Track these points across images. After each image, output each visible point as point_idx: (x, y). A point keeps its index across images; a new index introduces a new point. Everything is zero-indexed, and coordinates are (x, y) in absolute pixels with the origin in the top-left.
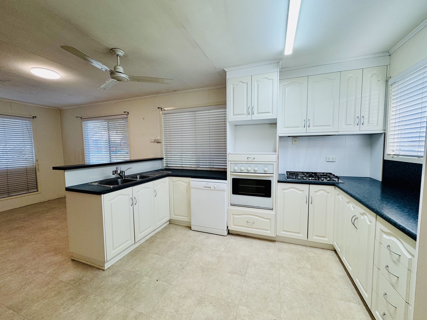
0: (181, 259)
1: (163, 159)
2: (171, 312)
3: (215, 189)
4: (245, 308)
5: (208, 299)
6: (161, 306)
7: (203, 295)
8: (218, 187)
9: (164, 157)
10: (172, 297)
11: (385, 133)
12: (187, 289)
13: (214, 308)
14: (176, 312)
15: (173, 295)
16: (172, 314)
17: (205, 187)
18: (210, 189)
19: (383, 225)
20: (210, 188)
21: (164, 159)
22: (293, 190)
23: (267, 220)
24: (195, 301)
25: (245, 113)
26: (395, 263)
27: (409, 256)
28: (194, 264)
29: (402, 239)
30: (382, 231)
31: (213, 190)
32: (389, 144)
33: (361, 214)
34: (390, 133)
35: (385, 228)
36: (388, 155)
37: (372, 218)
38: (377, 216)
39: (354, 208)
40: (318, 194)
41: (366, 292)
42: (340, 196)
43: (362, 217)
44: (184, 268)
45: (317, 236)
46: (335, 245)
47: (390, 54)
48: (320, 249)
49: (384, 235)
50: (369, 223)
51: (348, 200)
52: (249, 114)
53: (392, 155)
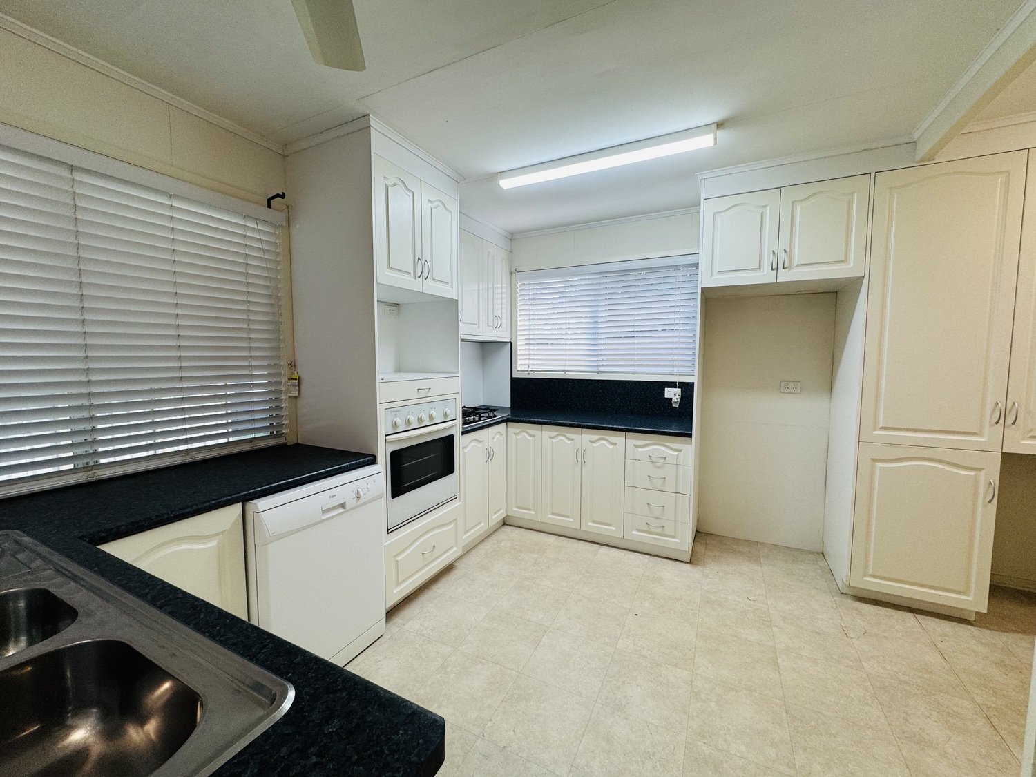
2: (653, 768)
3: (360, 502)
4: (620, 641)
5: (610, 693)
7: (599, 701)
8: (365, 490)
10: (609, 772)
11: (511, 343)
12: (583, 735)
13: (629, 684)
14: (651, 757)
15: (604, 769)
16: (658, 766)
18: (342, 510)
20: (343, 506)
22: (473, 444)
23: (452, 525)
24: (617, 717)
25: (411, 270)
26: (659, 467)
27: (676, 453)
28: (491, 720)
29: (668, 442)
30: (636, 446)
31: (352, 509)
32: (518, 357)
33: (592, 442)
34: (518, 343)
35: (641, 441)
36: (518, 371)
37: (618, 439)
38: (629, 434)
39: (573, 440)
40: (495, 440)
41: (610, 525)
42: (525, 434)
43: (594, 445)
44: (505, 747)
45: (495, 513)
46: (516, 512)
47: (512, 237)
48: (497, 533)
49: (640, 450)
50: (611, 447)
51: (555, 434)
52: (419, 277)
53: (527, 371)
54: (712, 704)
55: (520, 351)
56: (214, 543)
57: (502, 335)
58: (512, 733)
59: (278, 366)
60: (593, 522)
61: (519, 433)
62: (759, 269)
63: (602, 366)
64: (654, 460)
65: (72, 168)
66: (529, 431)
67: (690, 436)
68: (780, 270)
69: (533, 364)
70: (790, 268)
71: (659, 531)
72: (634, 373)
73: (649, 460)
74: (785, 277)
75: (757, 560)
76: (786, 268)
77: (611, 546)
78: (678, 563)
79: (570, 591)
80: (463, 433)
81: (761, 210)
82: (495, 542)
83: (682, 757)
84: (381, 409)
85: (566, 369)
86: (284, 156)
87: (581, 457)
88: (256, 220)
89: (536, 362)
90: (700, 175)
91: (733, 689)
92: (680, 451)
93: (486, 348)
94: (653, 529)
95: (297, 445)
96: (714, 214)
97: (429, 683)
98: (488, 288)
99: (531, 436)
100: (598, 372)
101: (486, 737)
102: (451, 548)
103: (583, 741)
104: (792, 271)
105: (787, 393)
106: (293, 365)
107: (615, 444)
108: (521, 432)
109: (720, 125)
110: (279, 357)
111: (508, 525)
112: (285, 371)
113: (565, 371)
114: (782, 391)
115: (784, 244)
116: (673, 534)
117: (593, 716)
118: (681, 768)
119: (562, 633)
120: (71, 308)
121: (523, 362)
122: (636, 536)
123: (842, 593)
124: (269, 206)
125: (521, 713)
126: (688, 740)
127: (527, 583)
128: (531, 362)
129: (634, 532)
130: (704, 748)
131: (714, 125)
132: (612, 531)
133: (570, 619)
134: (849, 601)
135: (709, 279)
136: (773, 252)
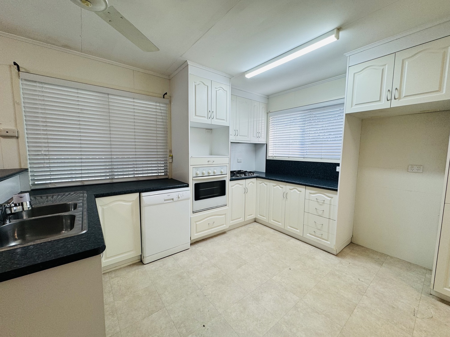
0: (189, 293)
1: (26, 170)
3: (179, 199)
4: (275, 276)
5: (257, 293)
6: (243, 332)
7: (250, 294)
8: (182, 196)
9: (29, 166)
10: (238, 318)
11: (267, 144)
12: (236, 303)
13: (267, 293)
14: (258, 321)
15: (236, 317)
16: (259, 325)
17: (165, 200)
18: (172, 201)
19: (310, 190)
20: (173, 199)
21: (29, 170)
22: (237, 185)
23: (224, 216)
24: (254, 302)
25: (206, 116)
26: (321, 205)
27: (330, 199)
28: (206, 286)
29: (325, 193)
30: (310, 193)
31: (176, 201)
32: (269, 150)
33: (290, 189)
34: (270, 144)
35: (313, 191)
36: (269, 156)
37: (302, 189)
38: (307, 187)
39: (282, 188)
40: (249, 185)
41: (297, 229)
42: (264, 184)
43: (291, 191)
44: (206, 295)
45: (249, 215)
46: (259, 217)
47: (268, 98)
48: (250, 224)
49: (312, 195)
50: (299, 192)
51: (275, 184)
52: (210, 118)
53: (272, 156)
54: (301, 314)
55: (270, 148)
56: (130, 204)
57: (262, 141)
58: (211, 292)
59: (166, 151)
60: (290, 226)
61: (261, 183)
62: (380, 101)
63: (307, 155)
64: (318, 201)
65: (108, 94)
66: (265, 182)
67: (337, 190)
68: (393, 100)
69: (275, 154)
70: (399, 98)
71: (320, 236)
72: (321, 159)
73: (316, 200)
74: (395, 104)
75: (381, 264)
76: (397, 99)
77: (298, 239)
78: (329, 254)
79: (266, 252)
80: (231, 180)
81: (382, 68)
82: (247, 227)
83: (272, 326)
84: (191, 168)
85: (289, 156)
86: (170, 80)
87: (285, 196)
88: (159, 103)
89: (277, 153)
90: (347, 55)
91: (317, 312)
92: (332, 198)
93: (256, 147)
94: (317, 235)
95: (172, 179)
96: (354, 74)
97: (194, 268)
98: (254, 121)
99: (265, 184)
100: (304, 158)
101: (201, 290)
102: (223, 225)
103: (235, 305)
104: (400, 100)
105: (413, 172)
106: (171, 151)
107: (301, 191)
108: (262, 182)
109: (339, 29)
110: (167, 148)
111: (256, 222)
112: (168, 153)
113: (289, 157)
114: (409, 171)
115: (397, 85)
116: (327, 239)
117: (244, 298)
118: (268, 330)
119: (252, 266)
120: (107, 134)
121: (271, 153)
122: (308, 236)
123: (431, 294)
124: (164, 98)
125: (218, 287)
126: (279, 322)
127: (250, 245)
128: (274, 153)
129: (308, 235)
130: (285, 328)
131: (335, 30)
132: (298, 232)
133: (259, 262)
134: (433, 300)
135: (350, 109)
136: (389, 90)
